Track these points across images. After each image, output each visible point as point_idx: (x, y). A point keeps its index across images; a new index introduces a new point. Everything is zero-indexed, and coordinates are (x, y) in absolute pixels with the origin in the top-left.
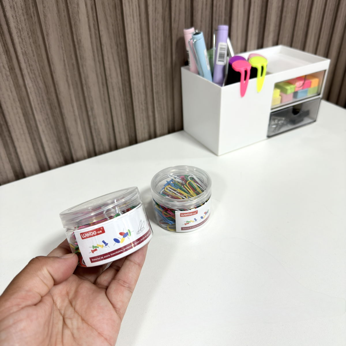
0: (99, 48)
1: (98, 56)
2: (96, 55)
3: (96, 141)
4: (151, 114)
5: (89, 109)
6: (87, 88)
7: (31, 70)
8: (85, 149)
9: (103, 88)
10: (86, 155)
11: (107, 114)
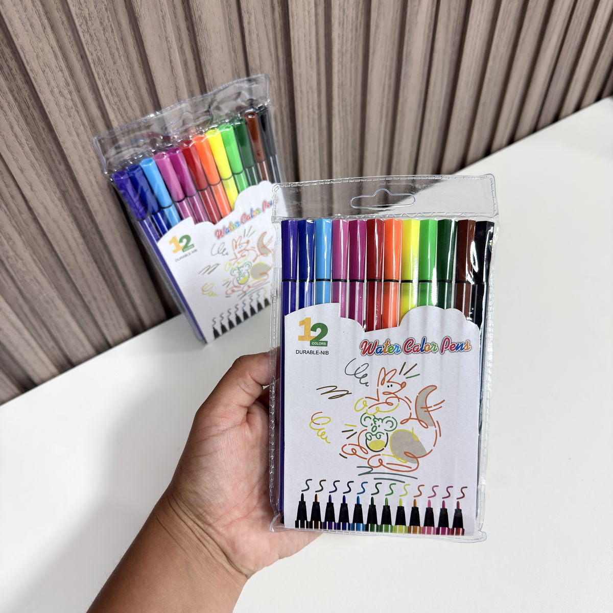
7: (343, 106)
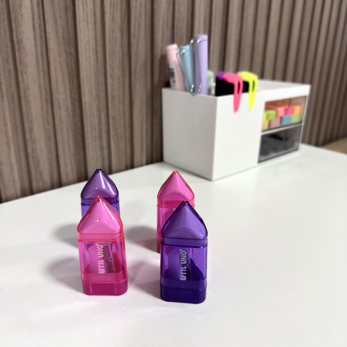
0: (45, 55)
1: (43, 64)
2: (40, 63)
3: (33, 174)
4: (105, 144)
5: (27, 130)
6: (26, 102)
8: (18, 185)
9: (47, 105)
10: (19, 193)
11: (49, 139)
